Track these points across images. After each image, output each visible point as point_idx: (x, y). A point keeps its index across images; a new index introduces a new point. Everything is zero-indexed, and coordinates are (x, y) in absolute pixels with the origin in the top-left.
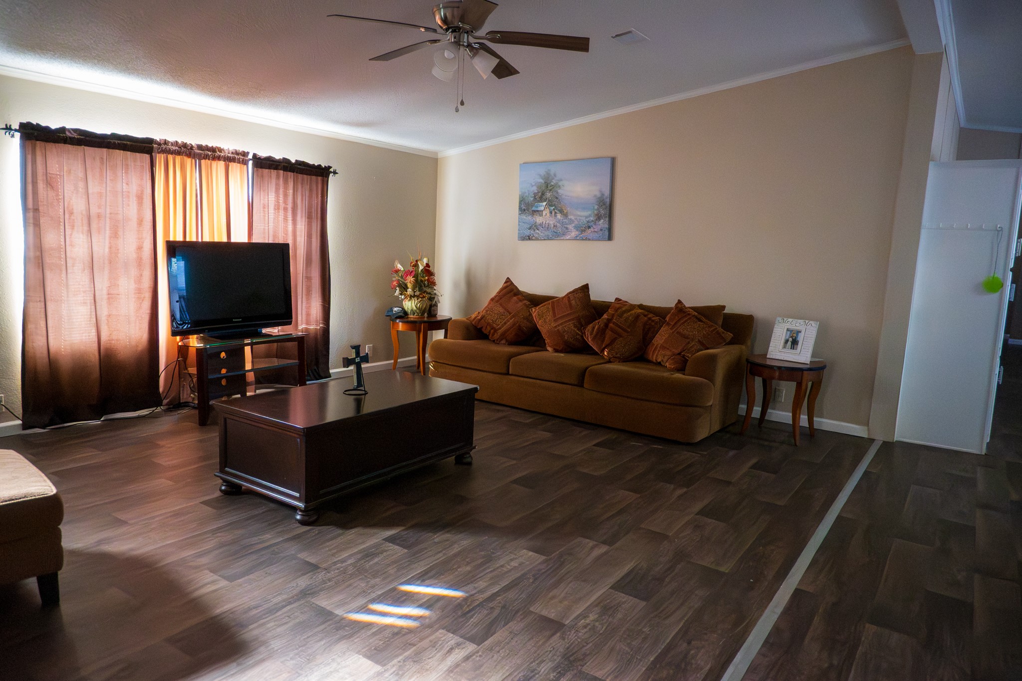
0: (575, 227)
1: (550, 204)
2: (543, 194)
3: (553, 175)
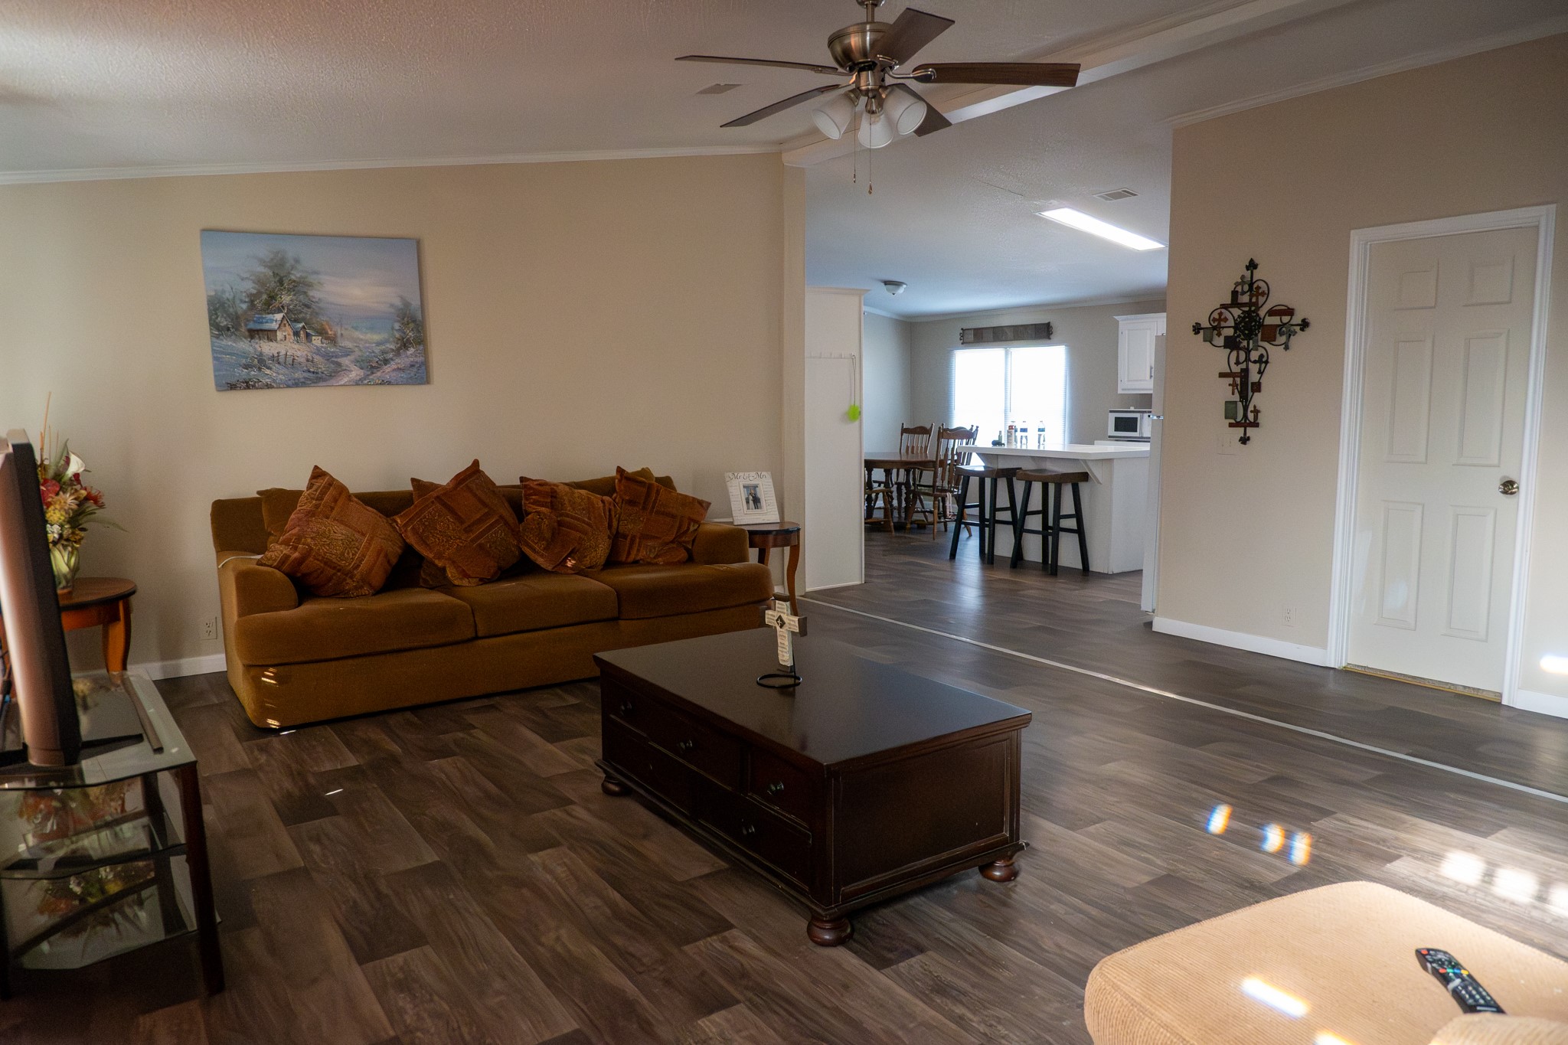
0: (356, 362)
1: (292, 317)
2: (272, 297)
3: (293, 262)
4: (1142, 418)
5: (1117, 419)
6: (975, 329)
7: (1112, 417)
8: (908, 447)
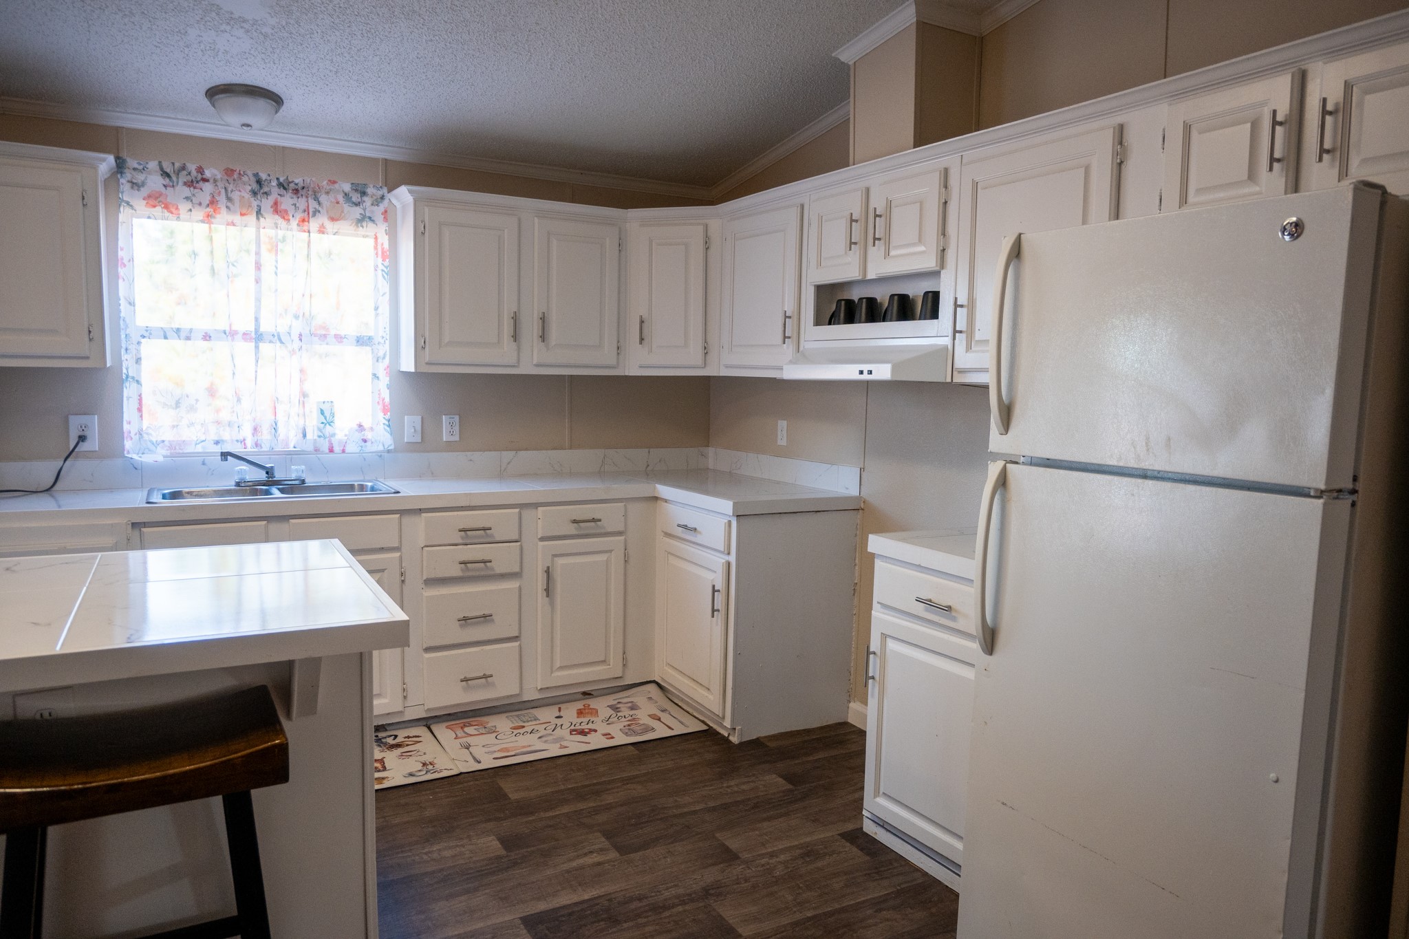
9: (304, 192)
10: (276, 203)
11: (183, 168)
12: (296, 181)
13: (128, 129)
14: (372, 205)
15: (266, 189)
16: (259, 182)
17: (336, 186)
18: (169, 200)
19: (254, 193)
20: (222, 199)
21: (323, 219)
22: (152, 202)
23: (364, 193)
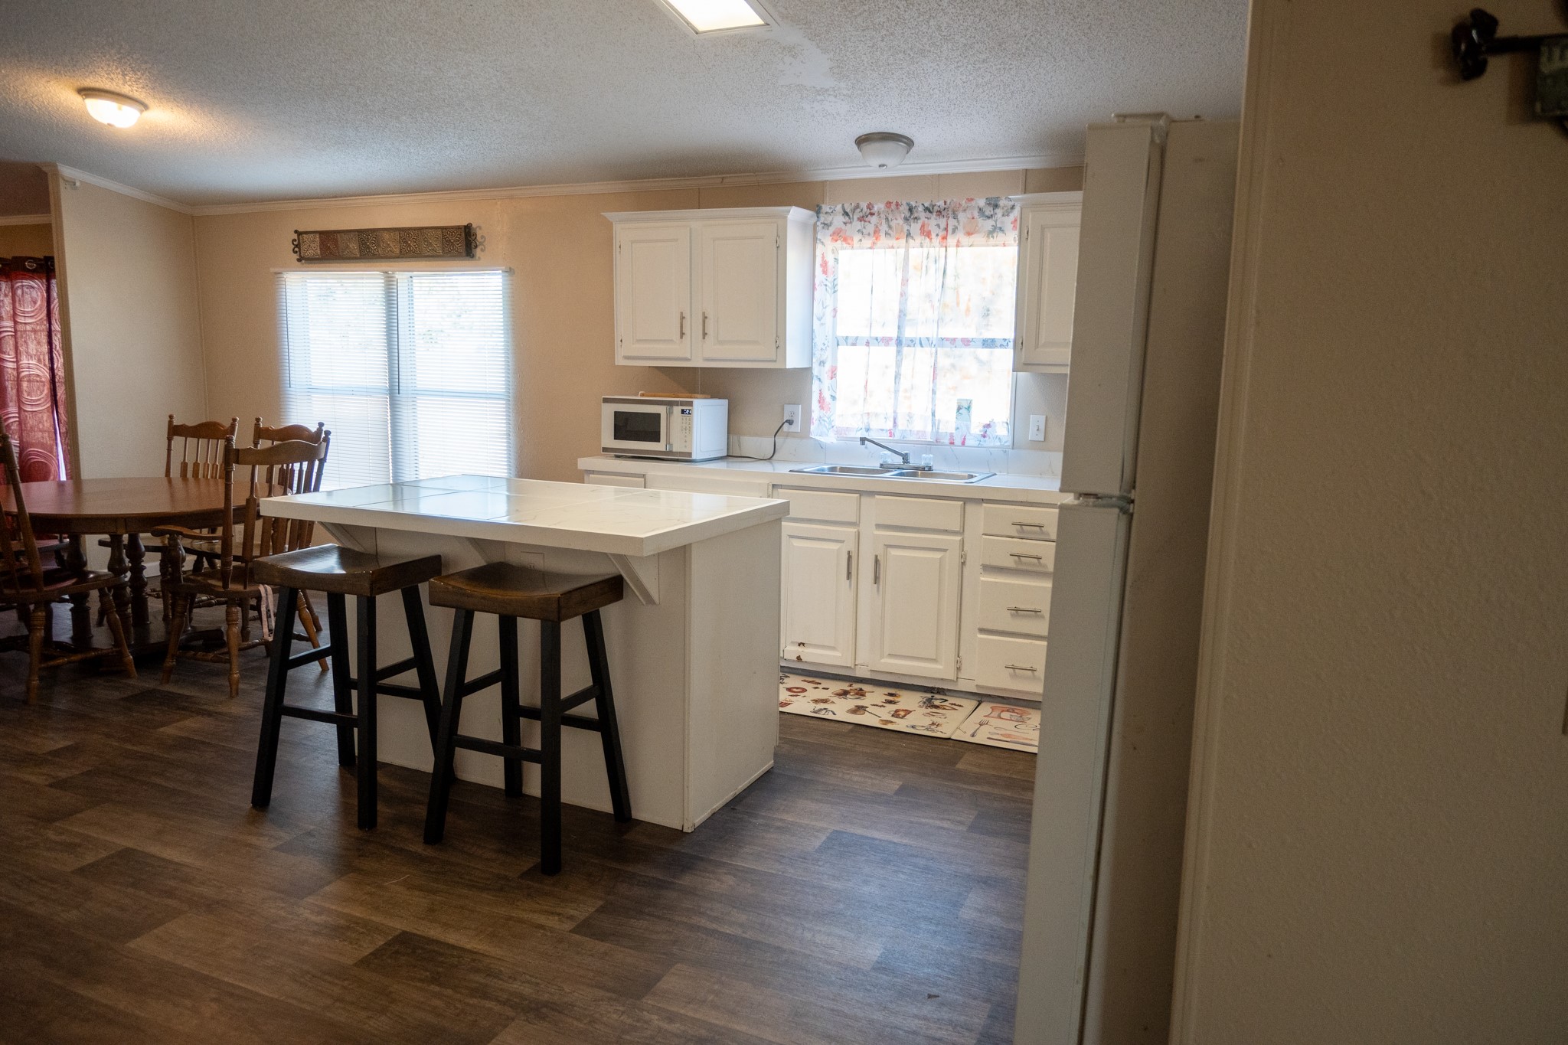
4: (669, 414)
5: (618, 415)
6: (321, 233)
7: (608, 413)
8: (184, 465)
9: (944, 213)
10: (923, 226)
11: (858, 206)
12: (938, 204)
13: (831, 181)
14: (1003, 215)
15: (916, 215)
16: (911, 210)
17: (973, 203)
18: (848, 234)
19: (906, 219)
20: (884, 227)
21: (960, 235)
22: (835, 237)
23: (996, 206)
